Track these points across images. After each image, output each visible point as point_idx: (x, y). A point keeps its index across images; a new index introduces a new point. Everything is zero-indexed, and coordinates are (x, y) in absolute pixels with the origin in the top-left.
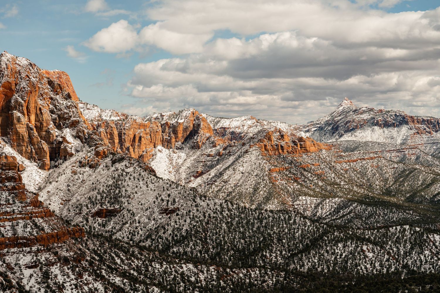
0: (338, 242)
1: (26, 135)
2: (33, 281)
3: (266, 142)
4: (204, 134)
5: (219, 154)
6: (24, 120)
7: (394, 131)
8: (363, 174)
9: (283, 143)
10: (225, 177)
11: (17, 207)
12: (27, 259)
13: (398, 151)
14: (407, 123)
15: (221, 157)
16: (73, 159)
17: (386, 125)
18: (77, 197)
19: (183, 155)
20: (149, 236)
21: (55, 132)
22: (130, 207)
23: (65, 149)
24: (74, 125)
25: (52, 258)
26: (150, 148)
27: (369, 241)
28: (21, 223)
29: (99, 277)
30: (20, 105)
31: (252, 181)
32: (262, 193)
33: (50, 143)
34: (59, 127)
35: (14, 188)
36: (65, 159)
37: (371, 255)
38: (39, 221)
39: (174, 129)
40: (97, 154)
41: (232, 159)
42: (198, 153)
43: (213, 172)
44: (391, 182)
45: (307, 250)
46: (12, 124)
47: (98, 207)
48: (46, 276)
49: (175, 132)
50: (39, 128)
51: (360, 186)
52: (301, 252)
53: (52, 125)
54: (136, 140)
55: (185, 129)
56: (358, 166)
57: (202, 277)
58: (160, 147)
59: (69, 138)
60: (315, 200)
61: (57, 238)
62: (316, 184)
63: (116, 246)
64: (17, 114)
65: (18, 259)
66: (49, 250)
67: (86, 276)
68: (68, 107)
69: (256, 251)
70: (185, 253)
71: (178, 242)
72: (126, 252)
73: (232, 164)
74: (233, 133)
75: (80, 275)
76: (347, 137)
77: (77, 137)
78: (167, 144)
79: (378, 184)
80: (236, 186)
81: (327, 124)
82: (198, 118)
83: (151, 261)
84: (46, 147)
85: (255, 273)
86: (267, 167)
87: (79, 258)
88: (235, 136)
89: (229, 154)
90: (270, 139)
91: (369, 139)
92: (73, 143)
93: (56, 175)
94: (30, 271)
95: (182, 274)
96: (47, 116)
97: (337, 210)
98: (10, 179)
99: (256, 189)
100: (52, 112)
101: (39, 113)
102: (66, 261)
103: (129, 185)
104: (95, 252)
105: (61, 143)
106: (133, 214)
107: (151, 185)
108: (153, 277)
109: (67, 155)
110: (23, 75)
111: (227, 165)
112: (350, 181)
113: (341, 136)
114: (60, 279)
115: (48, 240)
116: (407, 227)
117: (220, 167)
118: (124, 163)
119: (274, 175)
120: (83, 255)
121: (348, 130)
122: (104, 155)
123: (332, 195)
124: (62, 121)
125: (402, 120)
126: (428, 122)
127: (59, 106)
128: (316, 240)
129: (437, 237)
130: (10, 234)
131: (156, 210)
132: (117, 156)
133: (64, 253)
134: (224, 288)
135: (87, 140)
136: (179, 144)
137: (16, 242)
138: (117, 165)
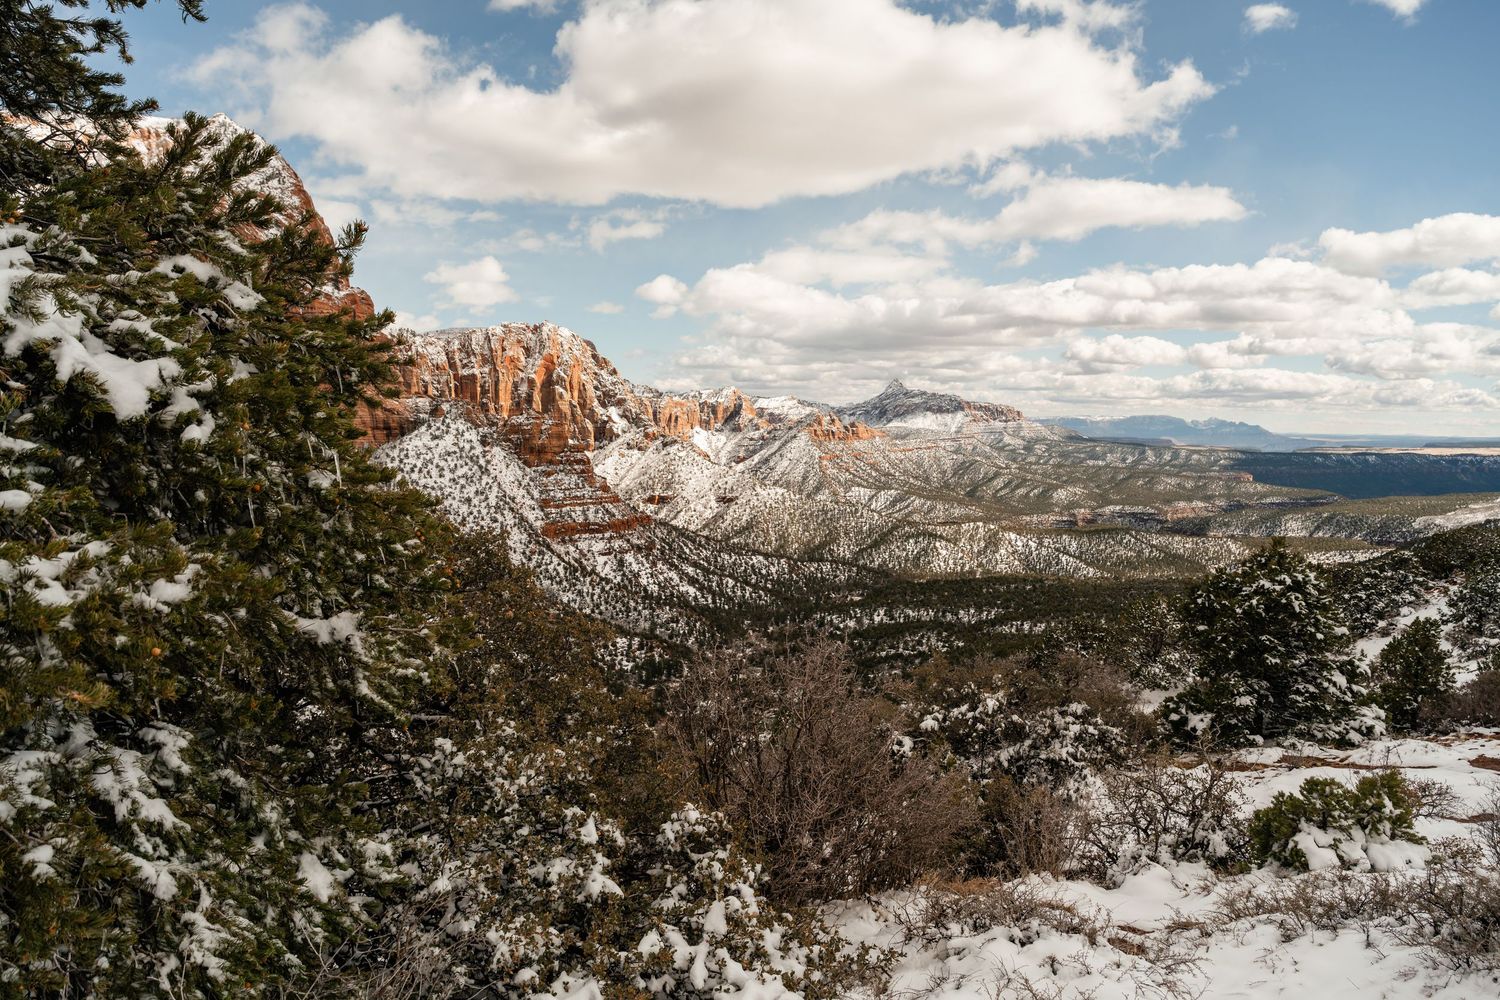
0: (908, 538)
1: (569, 413)
2: (608, 568)
3: (816, 427)
4: (746, 416)
5: (763, 438)
6: (567, 396)
7: (948, 417)
8: (919, 465)
9: (834, 429)
10: (772, 464)
11: (587, 491)
12: (599, 546)
13: (954, 440)
14: (962, 409)
15: (765, 441)
16: (620, 440)
17: (940, 410)
18: (626, 481)
19: (722, 438)
20: (705, 527)
21: (599, 410)
22: (684, 494)
23: (611, 429)
24: (620, 403)
25: (625, 545)
26: (687, 429)
27: (941, 537)
28: (592, 508)
29: (673, 566)
30: (563, 380)
31: (801, 469)
32: (812, 483)
33: (594, 422)
34: (604, 405)
35: (583, 471)
36: (611, 440)
37: (944, 552)
38: (609, 506)
39: (714, 409)
40: (647, 436)
41: (777, 444)
42: (740, 436)
43: (756, 458)
44: (949, 474)
45: (876, 545)
46: (554, 400)
47: (649, 493)
48: (621, 563)
49: (714, 412)
50: (583, 406)
51: (916, 478)
52: (870, 547)
53: (596, 403)
54: (672, 420)
55: (726, 410)
56: (914, 456)
57: (773, 570)
58: (697, 428)
59: (615, 418)
60: (869, 492)
61: (627, 524)
62: (869, 475)
63: (683, 535)
64: (559, 389)
65: (590, 546)
66: (621, 537)
67: (660, 565)
68: (614, 384)
69: (822, 545)
70: (747, 544)
71: (738, 533)
72: (694, 542)
73: (780, 448)
74: (771, 414)
75: (654, 564)
76: (895, 424)
77: (623, 416)
78: (705, 424)
79: (935, 476)
80: (783, 474)
81: (875, 407)
82: (739, 398)
83: (719, 552)
84: (590, 426)
85: (826, 567)
86: (817, 453)
87: (650, 547)
88: (773, 418)
89: (774, 439)
90: (820, 424)
91: (920, 426)
92: (619, 424)
93: (601, 457)
94: (604, 558)
95: (753, 566)
96: (591, 392)
97: (893, 503)
98: (578, 462)
99: (805, 478)
100: (596, 388)
101: (582, 390)
102: (639, 549)
103: (683, 471)
104: (663, 540)
105: (606, 422)
106: (688, 502)
107: (706, 472)
108: (723, 568)
109: (612, 436)
110: (566, 347)
111: (773, 450)
112: (905, 472)
113: (889, 421)
114: (635, 567)
115: (619, 527)
116: (981, 524)
117: (765, 453)
118: (676, 447)
119: (825, 462)
120: (653, 543)
121: (898, 415)
122: (654, 438)
123: (887, 487)
124: (607, 399)
125: (958, 406)
126: (986, 409)
127: (604, 382)
128: (886, 535)
129: (1013, 536)
130: (581, 520)
131: (713, 498)
132: (669, 439)
133: (635, 541)
134: (797, 582)
135: (635, 421)
136: (718, 425)
137: (588, 528)
138: (668, 448)
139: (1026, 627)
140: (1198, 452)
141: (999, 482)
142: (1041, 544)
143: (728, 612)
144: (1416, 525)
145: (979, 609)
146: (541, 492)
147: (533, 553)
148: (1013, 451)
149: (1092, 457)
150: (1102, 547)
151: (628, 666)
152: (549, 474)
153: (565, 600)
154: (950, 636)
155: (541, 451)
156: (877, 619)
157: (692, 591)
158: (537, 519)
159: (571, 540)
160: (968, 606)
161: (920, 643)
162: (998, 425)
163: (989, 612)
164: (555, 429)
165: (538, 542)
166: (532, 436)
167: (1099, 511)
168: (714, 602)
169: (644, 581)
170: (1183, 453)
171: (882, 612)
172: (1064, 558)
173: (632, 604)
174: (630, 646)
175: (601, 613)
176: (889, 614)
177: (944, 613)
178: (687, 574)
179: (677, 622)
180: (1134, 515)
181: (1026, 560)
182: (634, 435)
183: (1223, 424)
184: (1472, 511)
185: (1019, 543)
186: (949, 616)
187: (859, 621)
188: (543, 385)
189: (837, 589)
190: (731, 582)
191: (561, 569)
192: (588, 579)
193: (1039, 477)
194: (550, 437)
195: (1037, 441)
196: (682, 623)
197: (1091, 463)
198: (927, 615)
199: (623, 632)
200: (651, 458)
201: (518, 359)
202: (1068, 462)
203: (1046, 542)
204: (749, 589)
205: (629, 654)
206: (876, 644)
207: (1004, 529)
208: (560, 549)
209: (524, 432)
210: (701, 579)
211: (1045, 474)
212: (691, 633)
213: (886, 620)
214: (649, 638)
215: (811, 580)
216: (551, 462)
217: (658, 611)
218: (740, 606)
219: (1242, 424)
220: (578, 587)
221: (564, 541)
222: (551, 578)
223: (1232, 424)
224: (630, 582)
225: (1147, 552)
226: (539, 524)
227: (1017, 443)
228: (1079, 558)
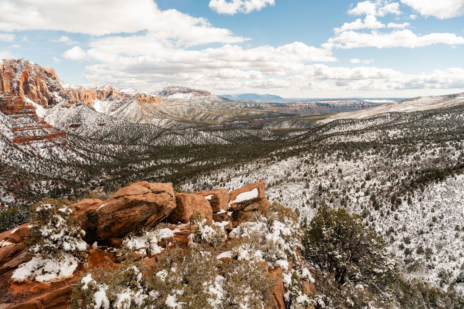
0: (167, 135)
1: (36, 94)
2: (45, 153)
3: (139, 98)
4: (114, 95)
6: (35, 88)
7: (187, 95)
8: (176, 110)
9: (146, 99)
10: (124, 111)
11: (35, 124)
12: (41, 145)
13: (189, 102)
14: (191, 92)
15: (122, 104)
16: (59, 104)
17: (184, 92)
18: (62, 119)
19: (106, 103)
20: (94, 134)
21: (50, 93)
22: (85, 123)
23: (55, 100)
24: (58, 90)
25: (53, 144)
26: (92, 100)
27: (179, 134)
28: (37, 130)
29: (74, 151)
30: (32, 81)
31: (135, 113)
32: (139, 117)
33: (48, 97)
34: (51, 91)
35: (32, 116)
36: (55, 104)
37: (179, 139)
38: (46, 130)
40: (69, 102)
41: (126, 104)
42: (113, 102)
43: (119, 110)
44: (186, 113)
45: (156, 138)
46: (29, 89)
47: (71, 124)
48: (50, 151)
49: (102, 94)
50: (42, 91)
51: (175, 115)
53: (48, 90)
54: (86, 97)
55: (107, 93)
56: (174, 107)
57: (116, 149)
58: (96, 100)
59: (56, 96)
60: (159, 120)
61: (54, 136)
62: (159, 114)
63: (80, 138)
64: (31, 85)
65: (37, 145)
66: (51, 141)
67: (68, 151)
68: (55, 83)
69: (137, 139)
70: (109, 140)
71: (106, 136)
72: (85, 141)
73: (126, 106)
75: (66, 150)
76: (170, 97)
77: (60, 95)
78: (99, 98)
79: (181, 114)
80: (128, 115)
81: (163, 92)
82: (112, 89)
83: (95, 144)
84: (46, 99)
85: (137, 147)
86: (140, 107)
87: (64, 144)
88: (127, 96)
89: (125, 103)
90: (141, 97)
91: (178, 97)
92: (58, 98)
93: (51, 111)
94: (43, 150)
95: (109, 148)
96: (45, 86)
97: (167, 123)
98: (30, 112)
99: (136, 116)
100: (47, 85)
101: (42, 85)
102: (59, 145)
103: (84, 115)
104: (71, 141)
105: (53, 98)
106: (86, 126)
107: (93, 115)
108: (96, 150)
110: (33, 69)
111: (124, 107)
112: (172, 113)
113: (168, 96)
114: (57, 152)
115: (49, 138)
116: (192, 129)
117: (122, 108)
118: (81, 106)
119: (143, 110)
120: (66, 143)
121: (170, 94)
122: (73, 103)
123: (165, 118)
124: (52, 89)
125: (190, 91)
126: (199, 92)
127: (51, 83)
128: (160, 134)
129: (202, 132)
130: (32, 135)
131: (96, 124)
132: (78, 103)
133: (58, 142)
134: (125, 153)
135: (65, 97)
136: (104, 98)
137: (35, 138)
138: (78, 107)
139: (200, 163)
140: (262, 104)
141: (202, 115)
142: (211, 134)
143: (96, 166)
144: (317, 123)
145: (187, 158)
146: (13, 125)
147: (8, 149)
148: (208, 105)
149: (232, 106)
150: (230, 134)
151: (46, 192)
152: (17, 118)
153: (23, 167)
154: (173, 169)
155: (12, 109)
156: (151, 164)
157: (81, 159)
158: (11, 136)
159: (28, 144)
160: (183, 157)
161: (162, 172)
162: (203, 97)
163: (190, 159)
164: (18, 100)
165: (10, 145)
166: (7, 103)
167: (232, 123)
168: (90, 163)
169: (61, 157)
170: (258, 104)
171: (153, 162)
172: (218, 139)
173: (53, 166)
174: (47, 184)
175: (39, 171)
176: (155, 162)
177: (175, 160)
178: (80, 153)
179: (72, 172)
180: (242, 123)
181: (206, 140)
182: (64, 102)
183: (270, 95)
184: (331, 118)
185: (204, 134)
186: (176, 161)
187: (145, 165)
188: (24, 84)
189: (140, 154)
190: (98, 155)
191: (21, 156)
192: (34, 158)
193: (214, 113)
194: (16, 103)
195: (215, 102)
196: (74, 172)
197: (231, 108)
198: (168, 161)
199: (46, 178)
200: (72, 111)
201: (11, 73)
202: (225, 108)
203: (213, 133)
204: (105, 157)
205: (47, 187)
206: (147, 174)
207: (200, 130)
208: (23, 147)
209: (3, 101)
210: (86, 154)
211: (216, 112)
212: (77, 176)
213: (155, 164)
214: (56, 180)
215: (131, 152)
216: (17, 113)
217: (64, 169)
218: (101, 163)
219: (275, 95)
220: (29, 162)
221: (24, 144)
222: (17, 159)
223: (272, 96)
224: (54, 158)
225: (244, 135)
226: (12, 138)
227: (209, 102)
228: (223, 138)
